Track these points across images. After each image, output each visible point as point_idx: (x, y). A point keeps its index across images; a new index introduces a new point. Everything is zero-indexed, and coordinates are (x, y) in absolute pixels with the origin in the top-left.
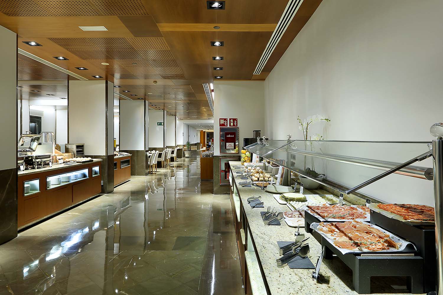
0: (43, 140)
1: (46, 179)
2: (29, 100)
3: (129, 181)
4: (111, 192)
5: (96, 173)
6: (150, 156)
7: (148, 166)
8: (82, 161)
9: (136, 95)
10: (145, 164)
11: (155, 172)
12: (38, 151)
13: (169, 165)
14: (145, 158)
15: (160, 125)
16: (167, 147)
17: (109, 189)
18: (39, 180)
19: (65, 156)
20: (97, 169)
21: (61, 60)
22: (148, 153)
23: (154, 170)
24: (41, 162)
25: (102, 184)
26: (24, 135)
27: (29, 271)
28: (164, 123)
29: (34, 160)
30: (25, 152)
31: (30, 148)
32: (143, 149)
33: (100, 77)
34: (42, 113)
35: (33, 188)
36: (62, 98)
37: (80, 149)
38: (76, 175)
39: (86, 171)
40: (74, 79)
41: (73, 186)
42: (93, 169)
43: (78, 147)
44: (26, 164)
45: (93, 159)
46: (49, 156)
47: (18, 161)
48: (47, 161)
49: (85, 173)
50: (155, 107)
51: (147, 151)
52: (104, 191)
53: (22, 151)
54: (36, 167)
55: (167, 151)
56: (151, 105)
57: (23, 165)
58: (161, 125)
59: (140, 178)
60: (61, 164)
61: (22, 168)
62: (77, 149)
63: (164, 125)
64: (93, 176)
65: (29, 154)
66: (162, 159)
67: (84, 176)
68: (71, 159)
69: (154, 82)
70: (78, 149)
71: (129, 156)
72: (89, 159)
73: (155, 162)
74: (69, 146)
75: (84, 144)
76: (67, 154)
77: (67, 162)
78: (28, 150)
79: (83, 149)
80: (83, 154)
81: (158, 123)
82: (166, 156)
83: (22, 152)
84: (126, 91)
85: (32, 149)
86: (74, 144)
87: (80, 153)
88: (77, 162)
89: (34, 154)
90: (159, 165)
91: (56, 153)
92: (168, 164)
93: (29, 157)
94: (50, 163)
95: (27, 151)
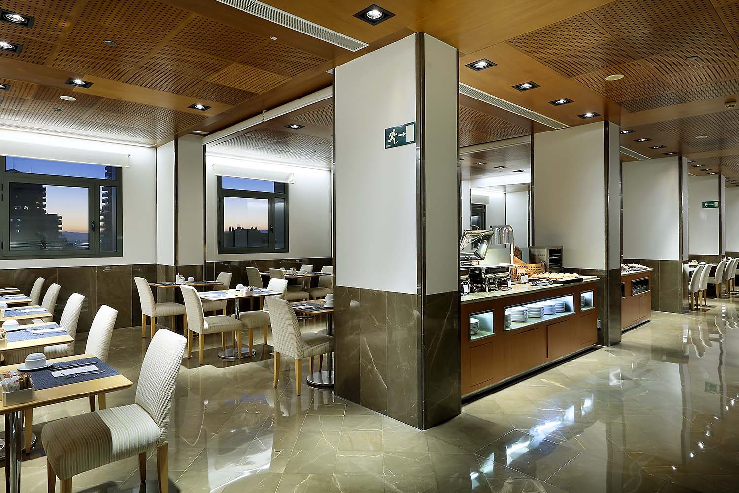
0: (495, 240)
1: (504, 311)
2: (470, 180)
3: (649, 321)
4: (616, 343)
5: (587, 304)
6: (691, 273)
7: (688, 294)
8: (563, 280)
9: (662, 147)
10: (680, 288)
11: (703, 306)
12: (489, 259)
13: (732, 294)
14: (680, 277)
15: (708, 207)
16: (729, 254)
17: (611, 336)
18: (492, 312)
19: (530, 268)
20: (588, 296)
21: (526, 89)
22: (686, 266)
23: (701, 302)
24: (494, 280)
25: (599, 326)
26: (468, 232)
27: (479, 479)
28: (720, 203)
29: (483, 276)
30: (470, 260)
31: (476, 254)
32: (678, 259)
33: (595, 115)
34: (486, 199)
35: (483, 326)
36: (518, 172)
37: (555, 256)
38: (551, 306)
39: (570, 300)
40: (545, 129)
41: (547, 328)
42: (583, 295)
43: (551, 252)
44: (471, 281)
45: (581, 277)
46: (506, 269)
47: (461, 277)
48: (503, 277)
49: (567, 303)
50: (701, 169)
51: (685, 262)
52: (602, 340)
53: (465, 258)
54: (487, 288)
55: (728, 263)
56: (692, 165)
57: (467, 283)
58: (713, 207)
59: (671, 319)
60: (525, 283)
61: (466, 288)
62: (550, 256)
63: (720, 206)
64: (583, 309)
65: (475, 264)
66: (717, 279)
67: (567, 308)
68: (541, 275)
69: (726, 103)
70: (552, 256)
71: (648, 272)
72: (575, 276)
73: (702, 285)
74: (536, 252)
75: (562, 246)
76: (534, 265)
77: (536, 280)
78: (473, 256)
79: (561, 256)
80: (561, 265)
81: (703, 203)
82: (725, 274)
83: (465, 260)
84: (643, 140)
85: (479, 256)
86: (545, 248)
87: (555, 264)
88: (555, 282)
89: (484, 264)
90: (711, 292)
91: (515, 262)
92: (729, 291)
93: (476, 269)
94: (509, 282)
95: (472, 259)
